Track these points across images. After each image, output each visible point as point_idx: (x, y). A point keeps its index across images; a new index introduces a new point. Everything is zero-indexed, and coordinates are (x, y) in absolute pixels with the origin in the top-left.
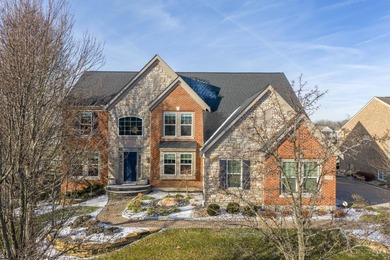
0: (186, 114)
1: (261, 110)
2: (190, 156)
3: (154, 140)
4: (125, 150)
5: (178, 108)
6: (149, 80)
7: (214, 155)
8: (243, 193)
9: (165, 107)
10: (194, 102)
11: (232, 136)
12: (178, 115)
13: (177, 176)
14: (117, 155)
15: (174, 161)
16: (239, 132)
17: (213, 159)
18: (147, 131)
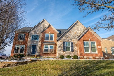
0: (52, 34)
1: (75, 27)
2: (53, 46)
3: (42, 41)
4: (33, 44)
5: (50, 33)
6: (42, 25)
7: (61, 40)
8: (71, 53)
9: (46, 32)
10: (54, 31)
11: (67, 34)
12: (49, 35)
13: (49, 52)
14: (30, 46)
15: (48, 48)
16: (69, 33)
17: (61, 41)
18: (40, 39)
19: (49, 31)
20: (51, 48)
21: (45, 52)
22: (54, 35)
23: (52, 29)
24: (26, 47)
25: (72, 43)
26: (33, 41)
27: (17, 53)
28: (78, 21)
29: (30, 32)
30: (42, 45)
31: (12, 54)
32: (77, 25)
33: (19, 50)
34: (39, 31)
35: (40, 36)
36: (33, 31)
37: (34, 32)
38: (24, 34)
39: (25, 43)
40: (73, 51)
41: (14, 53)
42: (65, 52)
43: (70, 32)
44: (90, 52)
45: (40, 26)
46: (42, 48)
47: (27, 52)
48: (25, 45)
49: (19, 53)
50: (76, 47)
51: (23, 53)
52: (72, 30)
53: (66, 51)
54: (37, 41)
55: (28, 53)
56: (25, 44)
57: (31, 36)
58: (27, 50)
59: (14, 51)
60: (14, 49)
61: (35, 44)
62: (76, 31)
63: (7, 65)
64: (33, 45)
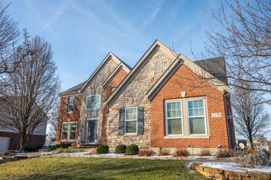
1: (151, 63)
4: (89, 119)
6: (106, 70)
7: (115, 105)
8: (138, 138)
9: (113, 85)
11: (129, 88)
14: (84, 123)
16: (134, 83)
17: (114, 109)
24: (78, 126)
25: (142, 110)
26: (90, 111)
27: (65, 140)
28: (158, 43)
32: (156, 55)
33: (69, 133)
36: (88, 88)
37: (92, 88)
38: (76, 97)
39: (77, 116)
40: (142, 131)
41: (60, 140)
42: (122, 135)
43: (138, 80)
45: (102, 71)
46: (105, 127)
48: (77, 123)
49: (69, 140)
52: (143, 73)
54: (97, 111)
56: (77, 120)
58: (80, 133)
59: (60, 136)
60: (61, 133)
61: (94, 117)
62: (152, 74)
64: (89, 121)
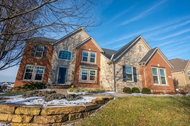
0: (93, 53)
1: (137, 45)
2: (95, 72)
3: (77, 62)
4: (61, 66)
5: (90, 50)
6: (77, 36)
7: (120, 63)
8: (134, 84)
9: (84, 48)
10: (97, 48)
11: (127, 55)
12: (89, 53)
13: (88, 81)
14: (55, 69)
15: (87, 74)
16: (130, 53)
17: (119, 65)
18: (74, 58)
19: (89, 48)
20: (93, 74)
21: (83, 81)
22: (96, 54)
23: (93, 44)
24: (47, 70)
25: (134, 69)
26: (61, 61)
27: (29, 80)
28: (140, 37)
29: (56, 44)
30: (77, 69)
31: (18, 82)
32: (139, 42)
33: (34, 74)
34: (72, 44)
35: (73, 53)
36: (61, 44)
37: (64, 45)
38: (45, 47)
39: (46, 62)
41: (22, 79)
42: (125, 81)
44: (159, 84)
45: (74, 36)
46: (77, 74)
47: (49, 79)
48: (45, 67)
49: (33, 80)
50: (140, 75)
51: (41, 81)
52: (134, 49)
53: (127, 81)
54: (68, 62)
55: (51, 80)
56: (46, 65)
57: (57, 52)
58: (50, 76)
59: (23, 76)
60: (23, 73)
61: (65, 66)
62: (138, 51)
63: (60, 117)
64: (60, 68)
